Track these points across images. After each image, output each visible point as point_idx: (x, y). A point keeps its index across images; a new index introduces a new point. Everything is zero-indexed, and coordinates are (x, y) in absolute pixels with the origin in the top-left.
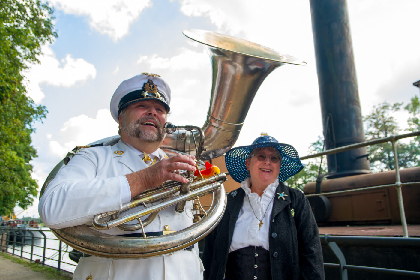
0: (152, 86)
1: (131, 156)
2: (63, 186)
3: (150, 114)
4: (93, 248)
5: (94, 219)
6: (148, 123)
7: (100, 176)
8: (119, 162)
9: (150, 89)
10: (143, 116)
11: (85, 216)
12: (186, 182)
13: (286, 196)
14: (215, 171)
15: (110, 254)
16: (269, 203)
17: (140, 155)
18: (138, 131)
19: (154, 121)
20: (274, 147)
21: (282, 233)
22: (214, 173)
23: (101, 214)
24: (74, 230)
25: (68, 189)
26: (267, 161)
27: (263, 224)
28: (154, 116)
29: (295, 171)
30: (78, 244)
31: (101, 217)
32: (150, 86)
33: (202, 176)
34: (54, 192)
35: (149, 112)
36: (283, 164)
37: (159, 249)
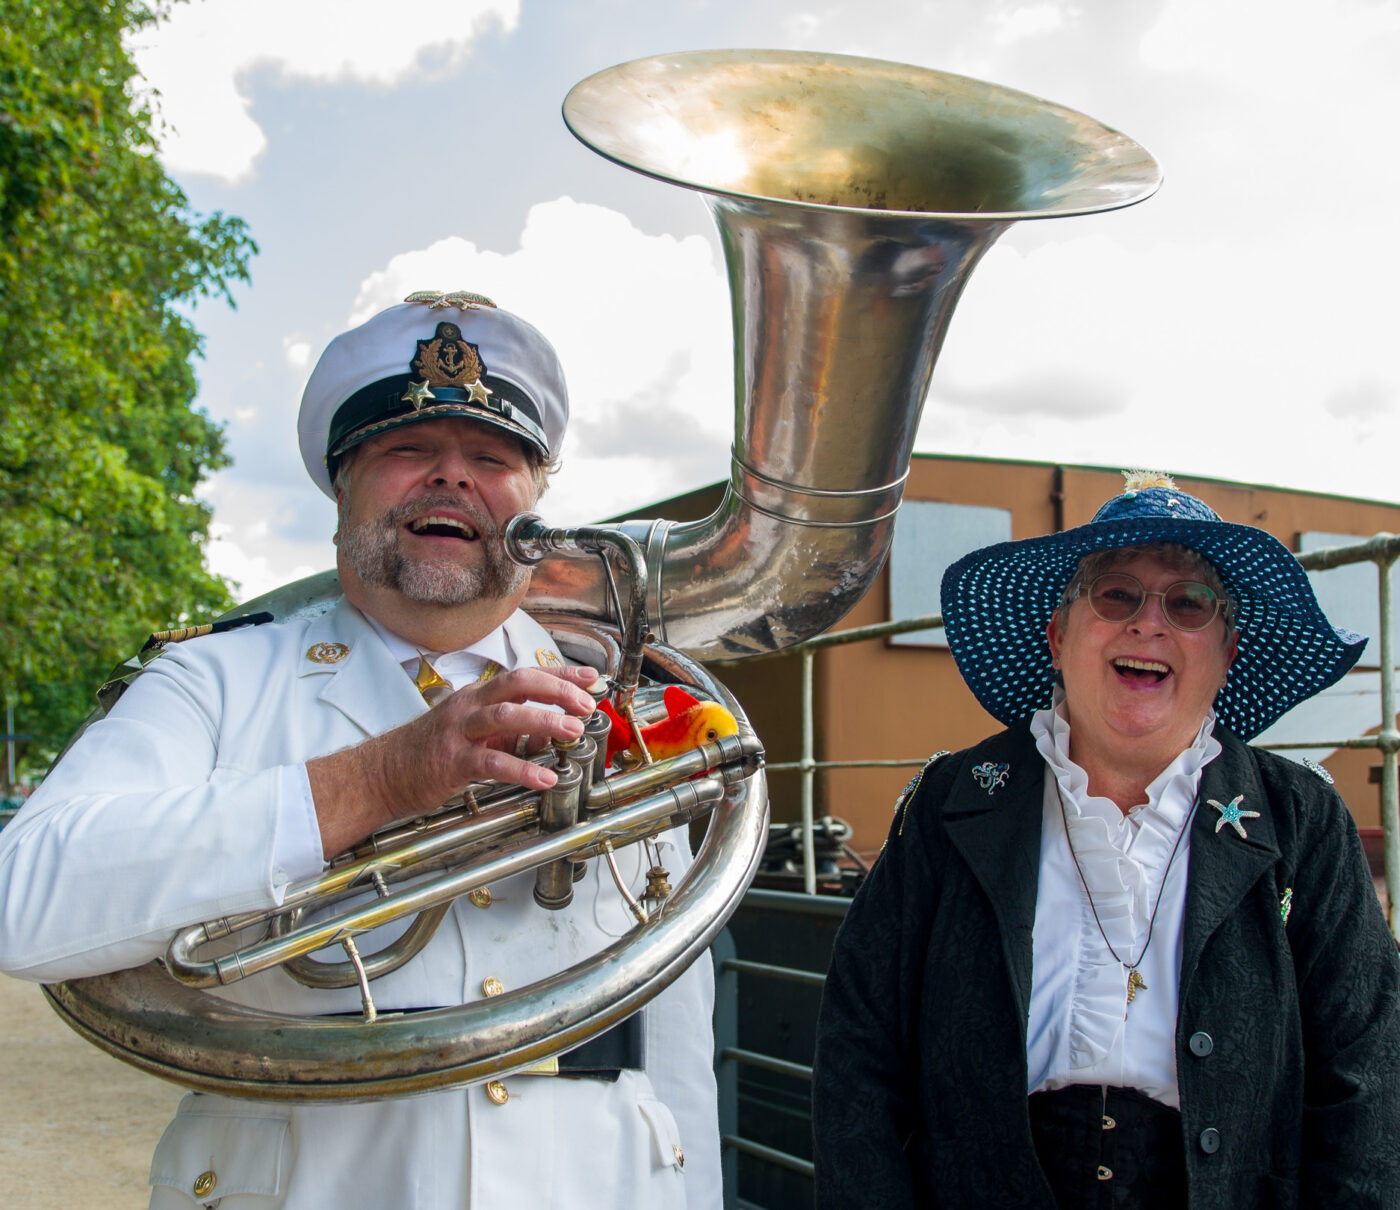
0: (452, 351)
1: (373, 664)
2: (55, 820)
3: (440, 482)
4: (172, 1058)
5: (171, 947)
6: (434, 521)
7: (229, 768)
8: (320, 701)
9: (441, 368)
10: (412, 495)
11: (139, 934)
12: (546, 786)
13: (1254, 819)
14: (707, 726)
15: (232, 1082)
16: (1167, 855)
17: (405, 665)
18: (392, 558)
19: (461, 511)
20: (1186, 548)
21: (1237, 1031)
22: (703, 733)
23: (202, 924)
24: (108, 985)
25: (69, 831)
26: (1143, 616)
27: (1145, 988)
28: (460, 489)
29: (1314, 675)
30: (120, 1042)
31: (200, 936)
32: (443, 355)
33: (646, 750)
34: (22, 842)
35: (436, 476)
36: (1248, 637)
37: (415, 1065)
